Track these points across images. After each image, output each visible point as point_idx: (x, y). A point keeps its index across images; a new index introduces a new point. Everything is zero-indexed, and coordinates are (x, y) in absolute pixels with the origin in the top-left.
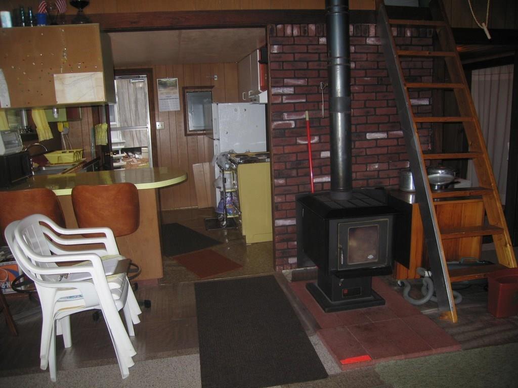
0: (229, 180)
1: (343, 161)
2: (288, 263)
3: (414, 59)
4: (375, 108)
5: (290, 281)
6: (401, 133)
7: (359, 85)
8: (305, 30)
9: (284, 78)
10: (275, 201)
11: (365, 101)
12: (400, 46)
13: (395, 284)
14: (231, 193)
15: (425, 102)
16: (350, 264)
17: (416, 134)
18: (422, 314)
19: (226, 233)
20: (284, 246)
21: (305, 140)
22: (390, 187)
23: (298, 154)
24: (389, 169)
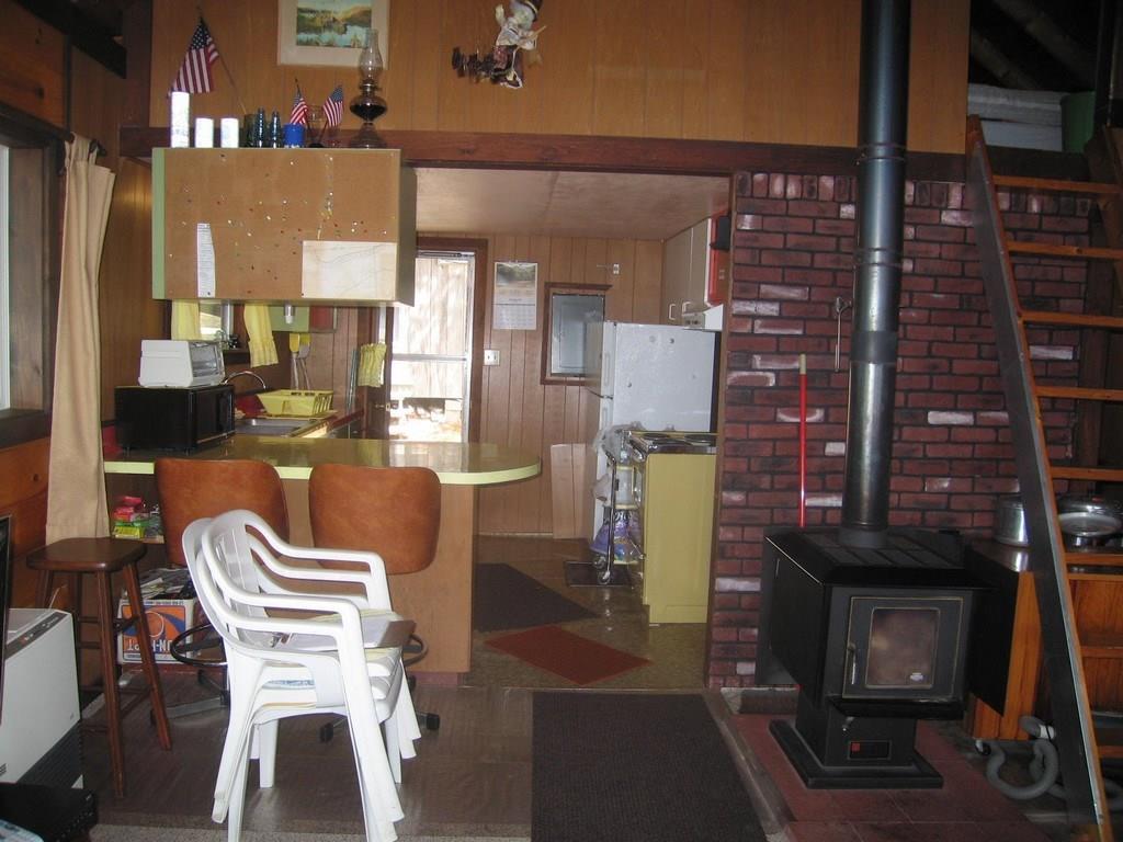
0: (625, 485)
1: (872, 465)
2: (736, 674)
3: (1044, 262)
4: (951, 360)
5: (735, 713)
6: (1004, 415)
7: (920, 308)
8: (813, 188)
9: (760, 283)
10: (720, 538)
11: (931, 342)
12: (1015, 231)
13: (971, 747)
14: (627, 512)
15: (1065, 354)
16: (870, 687)
17: (1038, 421)
18: (1026, 819)
19: (607, 597)
20: (730, 634)
21: (794, 415)
22: (972, 531)
23: (778, 443)
24: (973, 493)
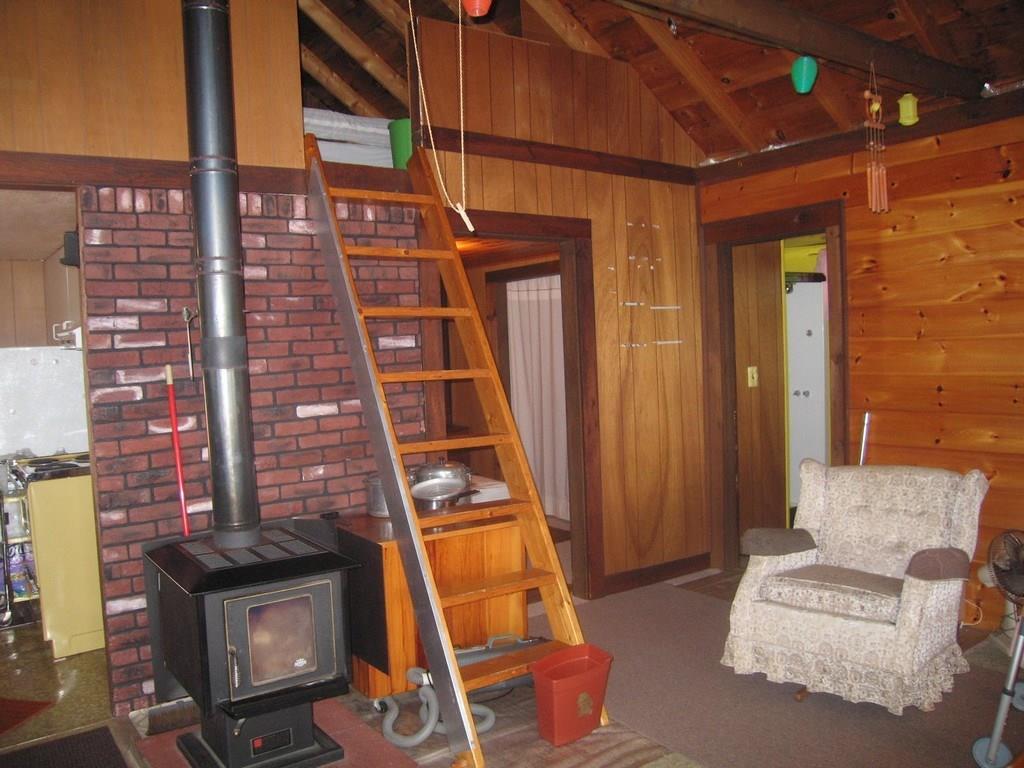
0: (16, 517)
1: (236, 466)
2: (143, 694)
3: (382, 263)
4: (311, 357)
5: (143, 735)
6: (356, 402)
7: (278, 311)
8: (161, 201)
9: (116, 298)
10: (105, 560)
11: (291, 343)
12: (355, 237)
13: (369, 707)
14: (22, 546)
15: (408, 342)
16: (256, 684)
17: (385, 405)
19: (11, 639)
20: (130, 656)
21: (166, 425)
22: (350, 510)
23: (153, 456)
24: (346, 476)
